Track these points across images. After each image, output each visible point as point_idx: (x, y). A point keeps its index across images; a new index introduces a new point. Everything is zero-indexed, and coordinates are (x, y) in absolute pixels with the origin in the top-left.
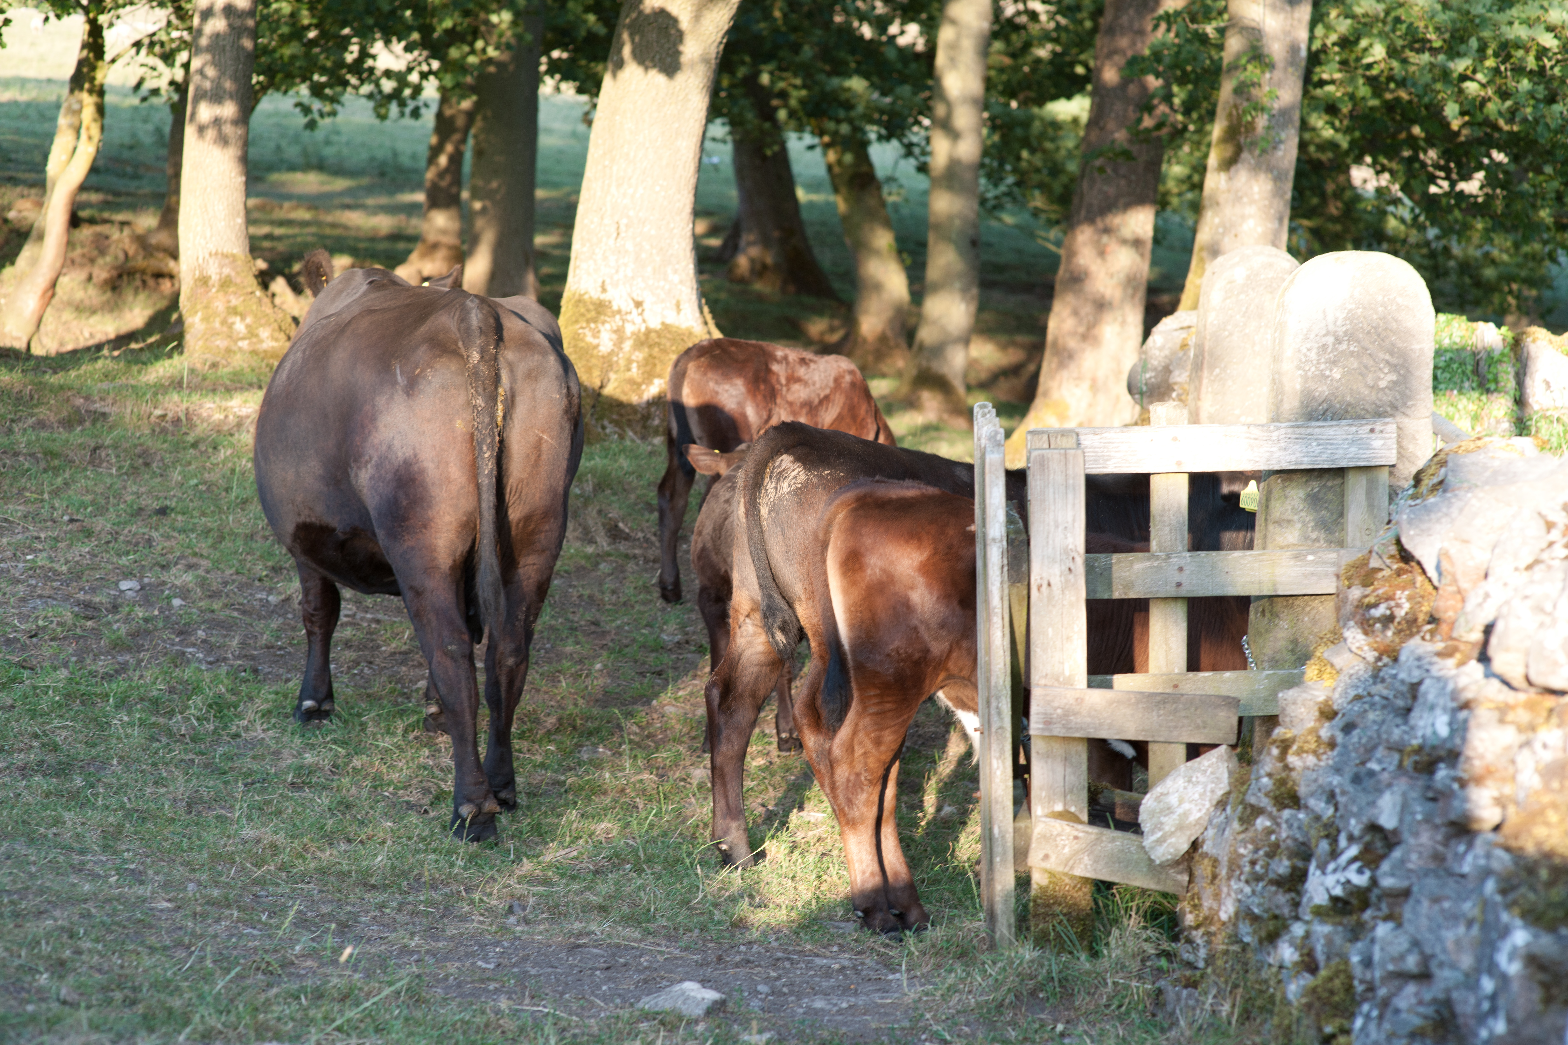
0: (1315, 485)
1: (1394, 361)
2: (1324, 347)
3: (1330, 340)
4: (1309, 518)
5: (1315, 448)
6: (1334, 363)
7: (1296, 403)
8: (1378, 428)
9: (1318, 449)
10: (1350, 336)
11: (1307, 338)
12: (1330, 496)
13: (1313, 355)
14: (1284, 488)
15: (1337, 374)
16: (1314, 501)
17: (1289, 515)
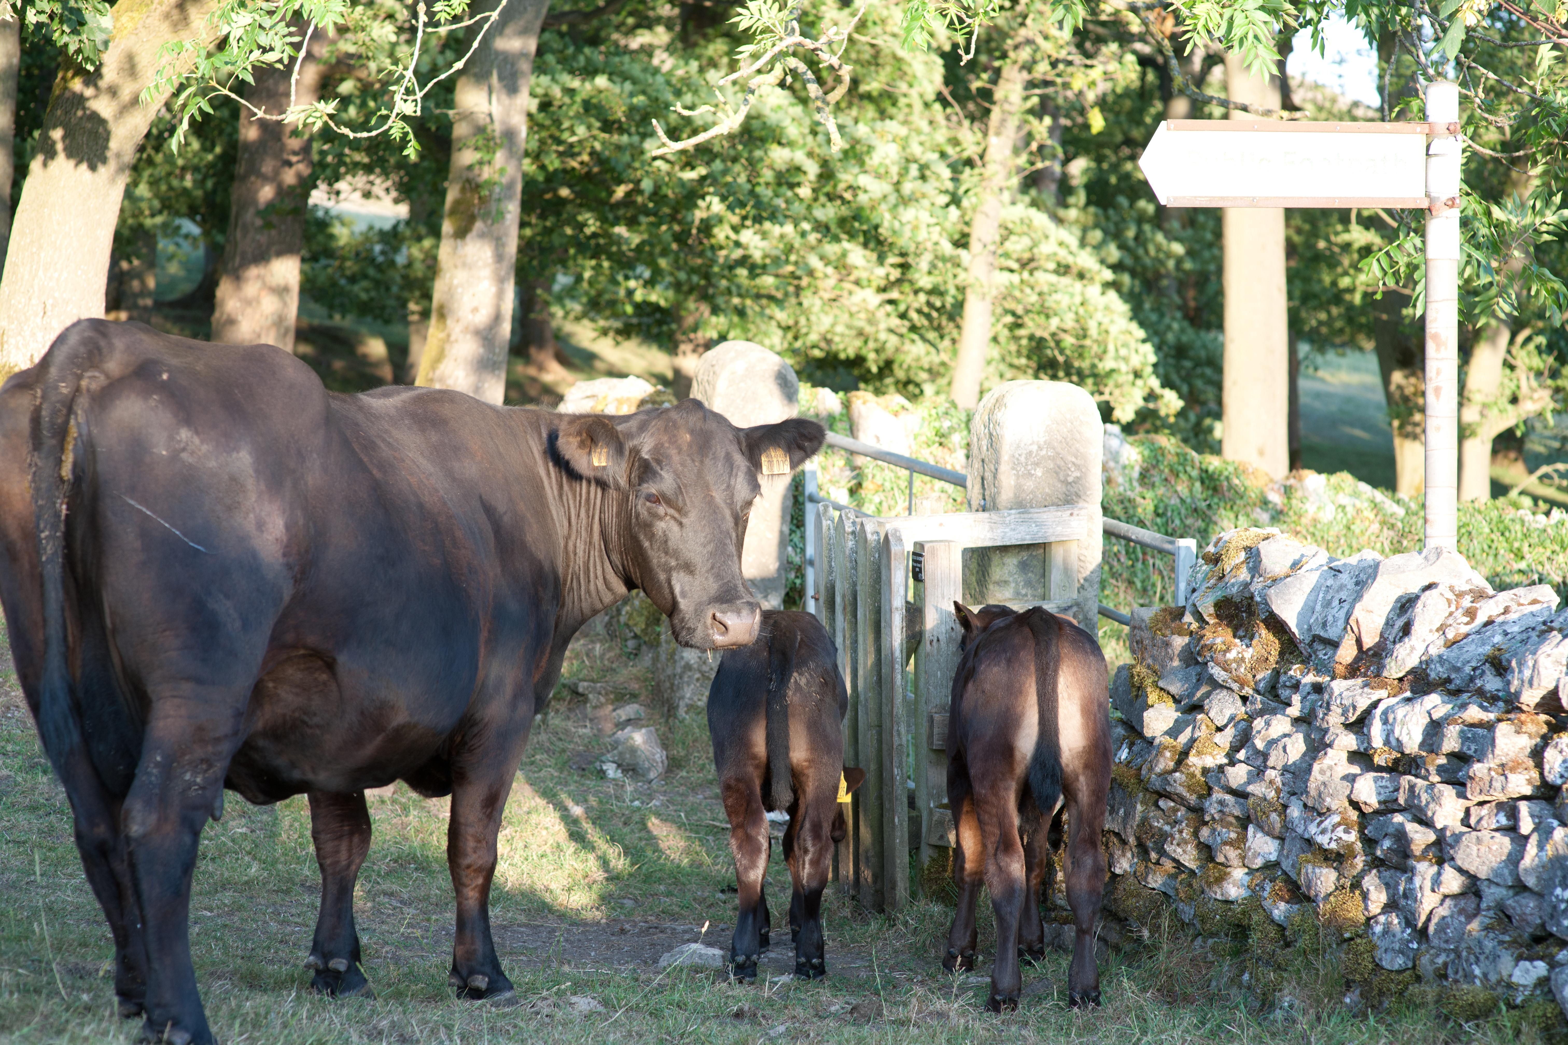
0: (1025, 555)
1: (1078, 462)
2: (1031, 452)
3: (1034, 448)
4: (1020, 579)
5: (1034, 528)
6: (1037, 464)
7: (1011, 495)
8: (1075, 512)
9: (1036, 529)
10: (1049, 445)
11: (1018, 447)
12: (1035, 562)
13: (1023, 459)
14: (1002, 557)
15: (1039, 472)
16: (1024, 566)
17: (1006, 577)
